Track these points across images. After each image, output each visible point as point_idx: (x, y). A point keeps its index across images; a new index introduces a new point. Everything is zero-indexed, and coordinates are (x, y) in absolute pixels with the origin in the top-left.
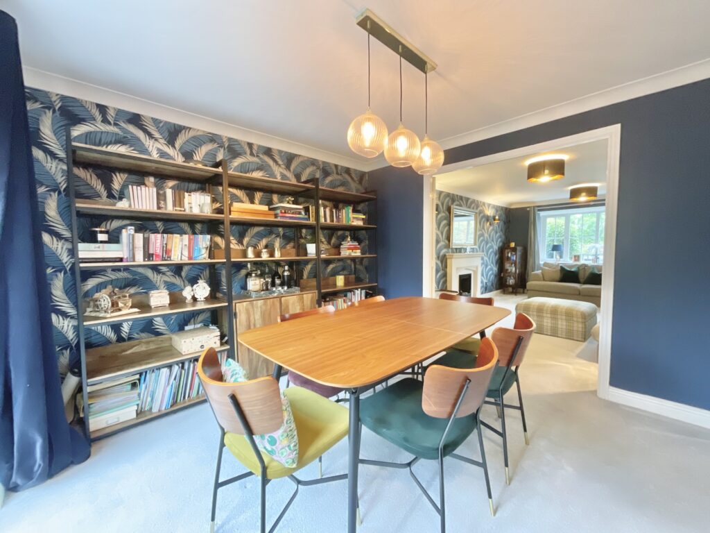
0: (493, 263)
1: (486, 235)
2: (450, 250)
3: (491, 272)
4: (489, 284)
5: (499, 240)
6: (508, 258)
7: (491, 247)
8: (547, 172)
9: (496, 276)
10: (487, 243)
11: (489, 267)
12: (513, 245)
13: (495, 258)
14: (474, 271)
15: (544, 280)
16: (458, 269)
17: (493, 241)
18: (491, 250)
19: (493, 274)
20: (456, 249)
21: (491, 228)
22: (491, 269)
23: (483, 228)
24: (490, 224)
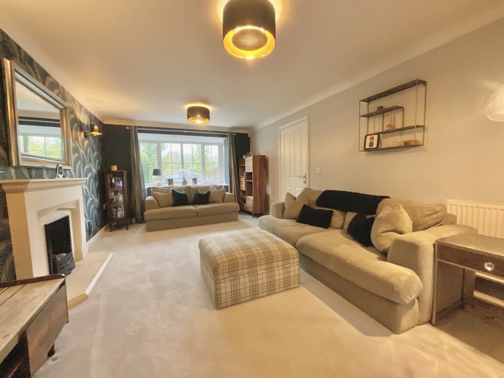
0: (93, 193)
1: (81, 151)
2: (13, 171)
3: (93, 206)
4: (93, 224)
5: (97, 161)
6: (112, 185)
7: (89, 170)
9: (98, 210)
10: (84, 164)
11: (90, 199)
12: (115, 168)
13: (94, 185)
14: (72, 210)
15: (160, 207)
16: (41, 213)
17: (90, 161)
18: (90, 174)
19: (95, 207)
20: (29, 169)
21: (86, 142)
22: (93, 202)
23: (77, 139)
24: (86, 136)
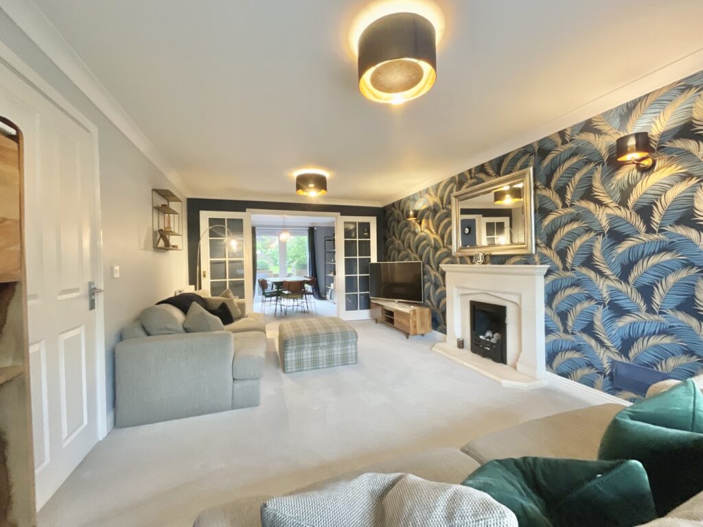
8: (312, 185)
